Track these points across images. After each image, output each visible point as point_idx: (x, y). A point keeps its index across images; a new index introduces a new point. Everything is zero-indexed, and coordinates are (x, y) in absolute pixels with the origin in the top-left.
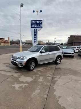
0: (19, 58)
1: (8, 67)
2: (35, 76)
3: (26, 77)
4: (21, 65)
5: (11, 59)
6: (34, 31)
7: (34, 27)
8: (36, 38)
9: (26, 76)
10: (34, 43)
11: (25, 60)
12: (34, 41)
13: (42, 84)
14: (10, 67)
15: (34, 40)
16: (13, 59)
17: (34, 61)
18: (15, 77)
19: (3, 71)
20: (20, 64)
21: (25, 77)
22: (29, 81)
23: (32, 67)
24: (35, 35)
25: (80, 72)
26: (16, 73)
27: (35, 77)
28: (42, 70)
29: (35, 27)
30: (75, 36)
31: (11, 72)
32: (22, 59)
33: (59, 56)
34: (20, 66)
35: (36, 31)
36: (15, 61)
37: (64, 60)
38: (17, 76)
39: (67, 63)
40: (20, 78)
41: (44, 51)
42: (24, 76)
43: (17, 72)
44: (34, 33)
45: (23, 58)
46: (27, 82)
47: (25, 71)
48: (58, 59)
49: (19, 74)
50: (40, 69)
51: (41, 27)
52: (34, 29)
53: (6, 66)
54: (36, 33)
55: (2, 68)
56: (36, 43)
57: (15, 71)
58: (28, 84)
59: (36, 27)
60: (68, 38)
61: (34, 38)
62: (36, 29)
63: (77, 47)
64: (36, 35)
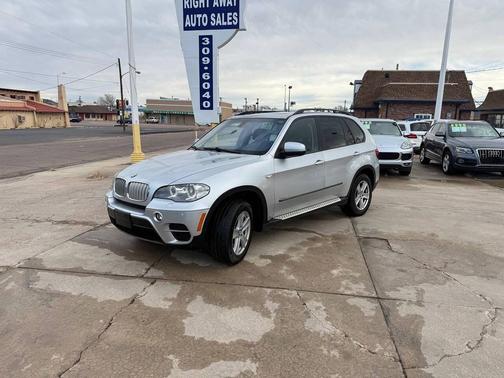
0: (162, 193)
1: (89, 243)
2: (274, 298)
3: (226, 309)
4: (177, 236)
5: (111, 201)
6: (201, 47)
7: (197, 28)
8: (211, 81)
9: (222, 303)
10: (202, 108)
11: (204, 204)
12: (202, 100)
13: (347, 356)
14: (102, 245)
15: (202, 91)
16: (118, 201)
17: (245, 209)
18: (156, 313)
19: (64, 271)
20: (172, 226)
21: (213, 308)
22: (255, 338)
23: (237, 241)
24: (206, 69)
25: (500, 255)
26: (153, 281)
27: (276, 305)
28: (295, 257)
29: (202, 28)
30: (387, 75)
31: (116, 276)
32: (182, 198)
33: (366, 173)
34: (175, 241)
35: (210, 46)
36: (135, 214)
37: (385, 193)
38: (165, 305)
39: (399, 208)
40: (187, 314)
41: (302, 147)
42: (210, 299)
43: (153, 273)
44: (201, 56)
45: (188, 191)
46: (238, 342)
47: (201, 264)
48: (358, 187)
49: (172, 290)
50: (278, 247)
51: (237, 27)
52: (201, 37)
53: (80, 239)
54: (210, 56)
55: (56, 253)
56: (211, 108)
57: (140, 267)
58: (255, 358)
59: (209, 27)
60: (357, 82)
61: (202, 81)
62: (210, 37)
63: (407, 124)
64: (210, 65)
